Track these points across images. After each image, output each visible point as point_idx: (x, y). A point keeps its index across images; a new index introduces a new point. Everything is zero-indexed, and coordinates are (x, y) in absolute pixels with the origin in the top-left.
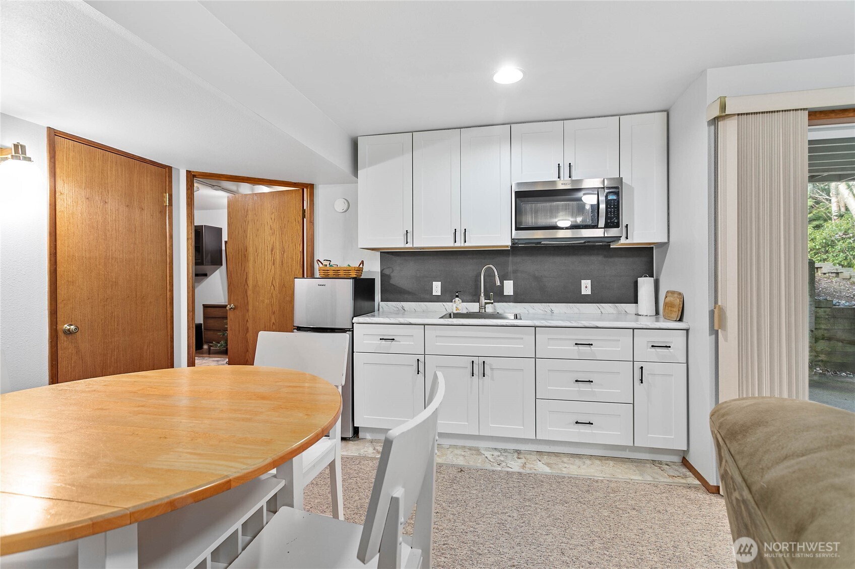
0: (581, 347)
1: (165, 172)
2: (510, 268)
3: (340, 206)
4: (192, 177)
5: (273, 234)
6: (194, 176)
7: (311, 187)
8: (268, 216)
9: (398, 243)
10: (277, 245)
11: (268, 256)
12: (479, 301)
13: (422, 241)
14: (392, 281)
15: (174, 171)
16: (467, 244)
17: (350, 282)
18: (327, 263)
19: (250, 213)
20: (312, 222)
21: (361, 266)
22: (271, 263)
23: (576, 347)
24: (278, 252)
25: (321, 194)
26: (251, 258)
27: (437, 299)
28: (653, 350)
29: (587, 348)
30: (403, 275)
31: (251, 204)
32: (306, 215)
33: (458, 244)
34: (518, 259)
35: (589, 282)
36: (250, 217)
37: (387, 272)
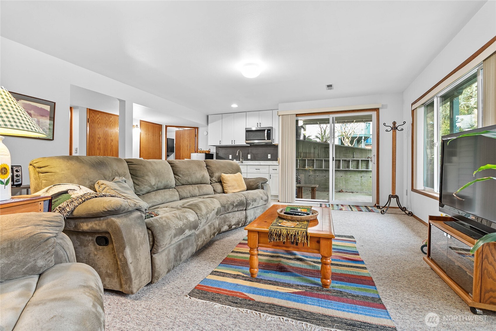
0: (257, 170)
1: (160, 126)
2: (250, 151)
3: (205, 133)
4: (166, 126)
5: (188, 141)
6: (167, 127)
7: (198, 128)
8: (186, 137)
9: (218, 144)
10: (189, 145)
11: (186, 148)
12: (240, 160)
13: (224, 144)
14: (219, 155)
15: (162, 126)
16: (235, 144)
17: (204, 154)
18: (201, 149)
19: (181, 135)
20: (198, 138)
21: (210, 150)
22: (187, 150)
23: (256, 170)
24: (188, 146)
25: (200, 130)
26: (182, 148)
27: (230, 160)
28: (273, 170)
29: (259, 170)
30: (221, 153)
31: (182, 133)
32: (196, 135)
33: (233, 144)
34: (252, 148)
35: (270, 155)
36: (181, 137)
37: (218, 152)
